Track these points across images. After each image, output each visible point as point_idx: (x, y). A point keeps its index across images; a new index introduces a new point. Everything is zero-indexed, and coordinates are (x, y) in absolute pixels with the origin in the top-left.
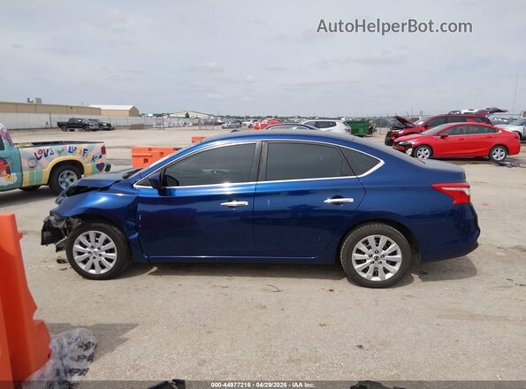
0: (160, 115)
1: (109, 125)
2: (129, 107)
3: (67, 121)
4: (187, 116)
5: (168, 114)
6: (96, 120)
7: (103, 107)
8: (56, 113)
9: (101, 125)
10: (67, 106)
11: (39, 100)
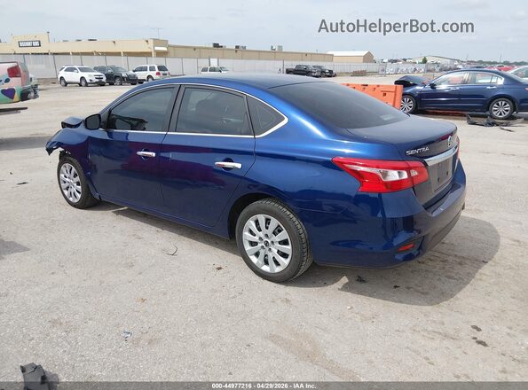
0: (396, 61)
1: (331, 72)
2: (364, 53)
3: (294, 67)
4: (425, 61)
5: (405, 60)
6: (320, 67)
7: (336, 53)
8: (288, 60)
9: (323, 72)
10: (302, 53)
11: (280, 47)
